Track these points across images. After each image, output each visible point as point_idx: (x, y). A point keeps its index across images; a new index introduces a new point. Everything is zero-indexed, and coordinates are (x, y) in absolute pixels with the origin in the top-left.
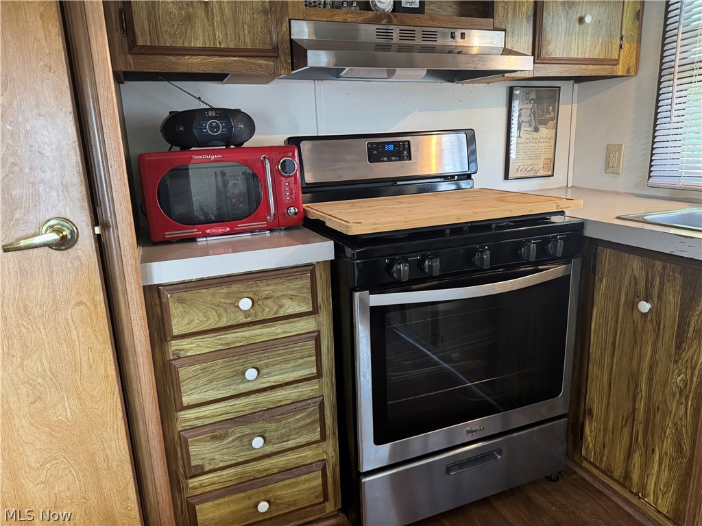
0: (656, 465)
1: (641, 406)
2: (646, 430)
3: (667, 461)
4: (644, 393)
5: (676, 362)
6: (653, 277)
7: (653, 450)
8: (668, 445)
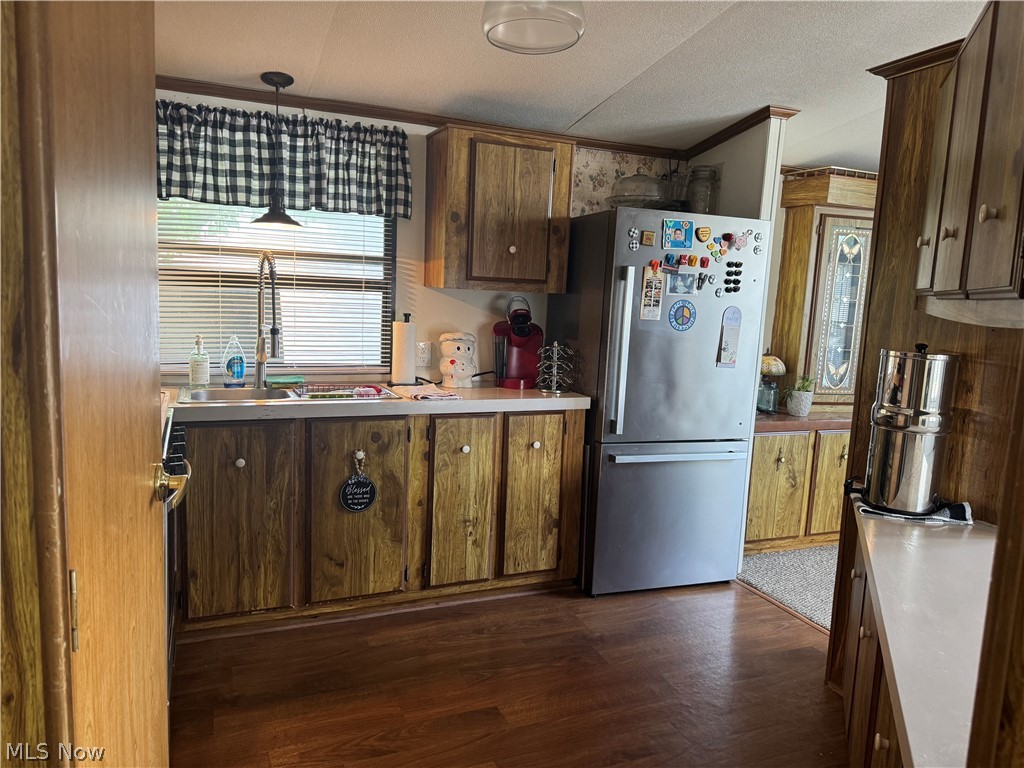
0: (263, 576)
1: (244, 539)
2: (251, 555)
3: (270, 567)
4: (245, 529)
5: (268, 493)
6: (241, 440)
7: (259, 567)
8: (270, 556)
